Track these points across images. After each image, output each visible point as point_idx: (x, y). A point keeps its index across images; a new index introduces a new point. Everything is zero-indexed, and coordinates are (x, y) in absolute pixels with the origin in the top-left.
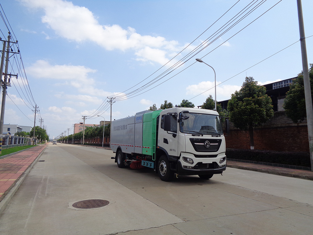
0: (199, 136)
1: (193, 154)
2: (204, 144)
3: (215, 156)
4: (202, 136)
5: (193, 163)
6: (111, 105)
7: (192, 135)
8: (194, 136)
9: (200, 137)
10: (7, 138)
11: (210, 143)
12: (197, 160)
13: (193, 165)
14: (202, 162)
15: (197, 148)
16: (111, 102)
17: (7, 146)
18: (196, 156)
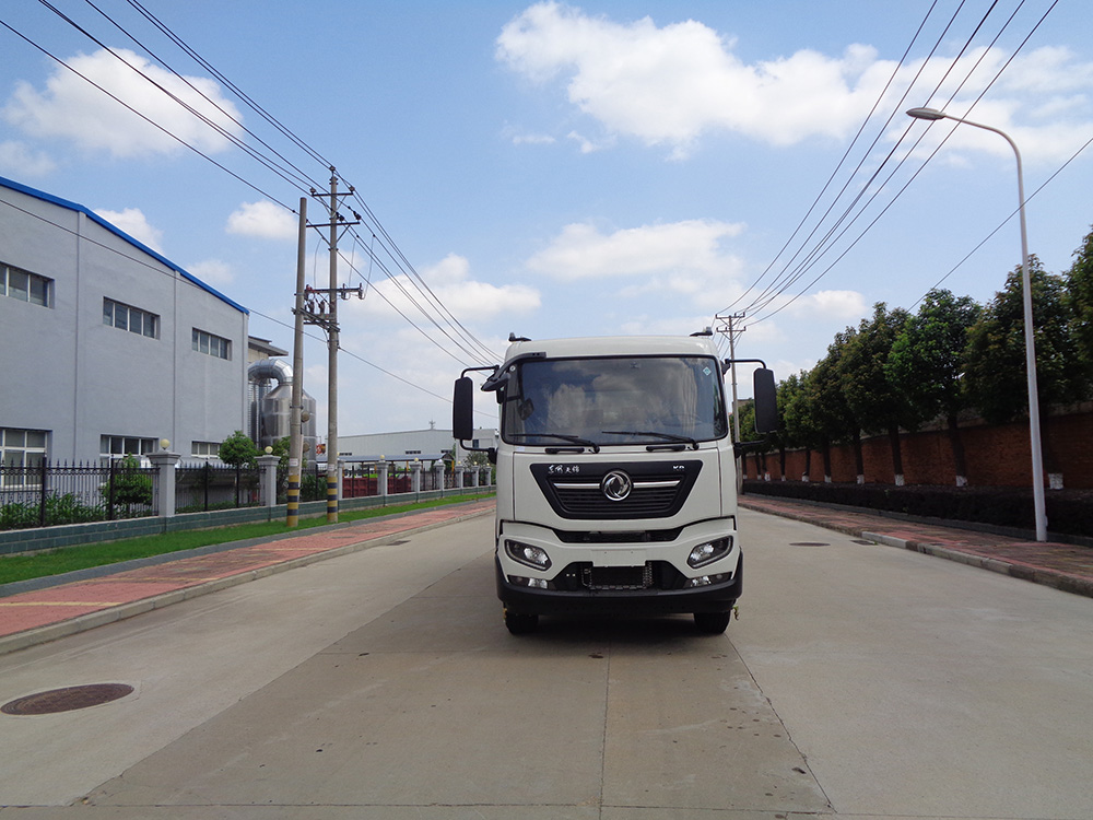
0: (581, 451)
1: (550, 528)
2: (602, 486)
3: (671, 535)
4: (597, 452)
5: (548, 564)
6: (732, 342)
7: (549, 452)
8: (554, 452)
9: (587, 457)
10: (413, 472)
11: (634, 481)
12: (565, 554)
13: (552, 573)
14: (591, 563)
15: (564, 504)
16: (731, 331)
17: (417, 494)
18: (566, 536)
